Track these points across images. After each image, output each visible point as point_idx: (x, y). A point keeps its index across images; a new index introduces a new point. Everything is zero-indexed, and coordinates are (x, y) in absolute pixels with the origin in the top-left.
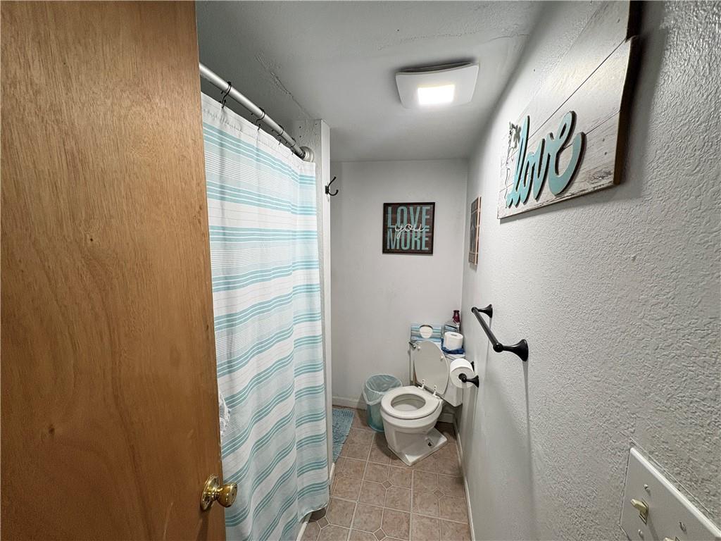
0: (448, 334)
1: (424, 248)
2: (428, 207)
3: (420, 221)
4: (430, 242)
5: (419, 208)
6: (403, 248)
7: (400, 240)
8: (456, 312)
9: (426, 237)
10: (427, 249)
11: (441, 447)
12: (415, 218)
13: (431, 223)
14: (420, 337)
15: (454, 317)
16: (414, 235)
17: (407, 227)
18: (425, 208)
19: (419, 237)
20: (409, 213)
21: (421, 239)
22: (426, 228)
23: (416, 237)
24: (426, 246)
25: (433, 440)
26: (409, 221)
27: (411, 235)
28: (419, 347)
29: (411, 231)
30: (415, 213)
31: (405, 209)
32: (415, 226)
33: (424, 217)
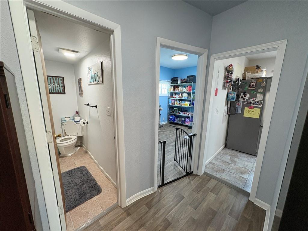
0: (76, 117)
1: (61, 92)
2: (61, 78)
3: (58, 83)
4: (64, 90)
5: (57, 78)
6: (53, 92)
7: (51, 89)
8: (76, 111)
9: (62, 88)
10: (63, 92)
11: (79, 150)
12: (56, 82)
13: (63, 83)
14: (66, 120)
15: (76, 113)
16: (57, 87)
17: (53, 85)
18: (60, 79)
19: (59, 88)
20: (53, 79)
21: (60, 89)
22: (61, 85)
23: (58, 88)
24: (62, 91)
25: (75, 149)
26: (54, 82)
27: (56, 87)
28: (66, 124)
29: (55, 86)
30: (56, 80)
31: (51, 78)
32: (57, 84)
33: (60, 81)
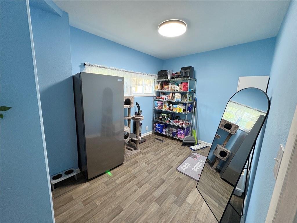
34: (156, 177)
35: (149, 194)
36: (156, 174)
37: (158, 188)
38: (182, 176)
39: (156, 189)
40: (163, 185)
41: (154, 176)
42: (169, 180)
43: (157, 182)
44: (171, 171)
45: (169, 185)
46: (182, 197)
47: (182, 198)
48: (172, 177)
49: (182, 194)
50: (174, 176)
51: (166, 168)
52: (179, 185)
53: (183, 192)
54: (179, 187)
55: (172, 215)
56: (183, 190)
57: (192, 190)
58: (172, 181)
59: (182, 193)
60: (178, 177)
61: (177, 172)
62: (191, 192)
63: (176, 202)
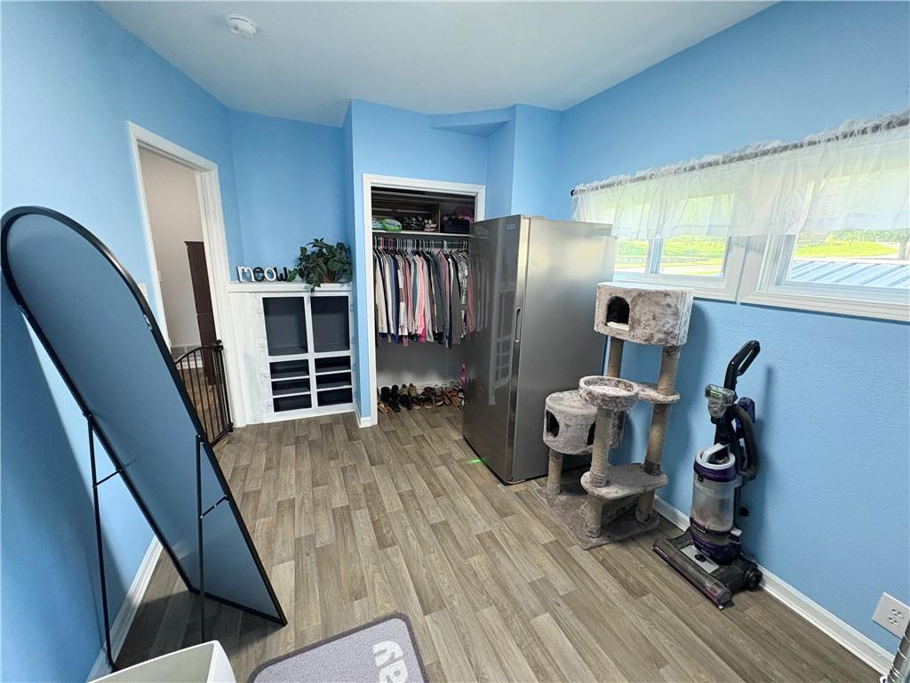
34: (409, 535)
35: (371, 503)
36: (421, 541)
37: (373, 523)
38: (359, 611)
39: (372, 518)
40: (373, 537)
41: (417, 531)
42: (378, 560)
43: (392, 529)
44: (409, 591)
45: (361, 550)
46: (306, 560)
47: (305, 557)
48: (378, 577)
49: (312, 563)
50: (377, 585)
51: (432, 581)
52: (339, 576)
53: (315, 569)
54: (333, 570)
55: (300, 519)
56: (320, 576)
57: (296, 598)
58: (367, 567)
59: (314, 565)
60: (366, 595)
61: (390, 608)
62: (293, 593)
63: (311, 538)
